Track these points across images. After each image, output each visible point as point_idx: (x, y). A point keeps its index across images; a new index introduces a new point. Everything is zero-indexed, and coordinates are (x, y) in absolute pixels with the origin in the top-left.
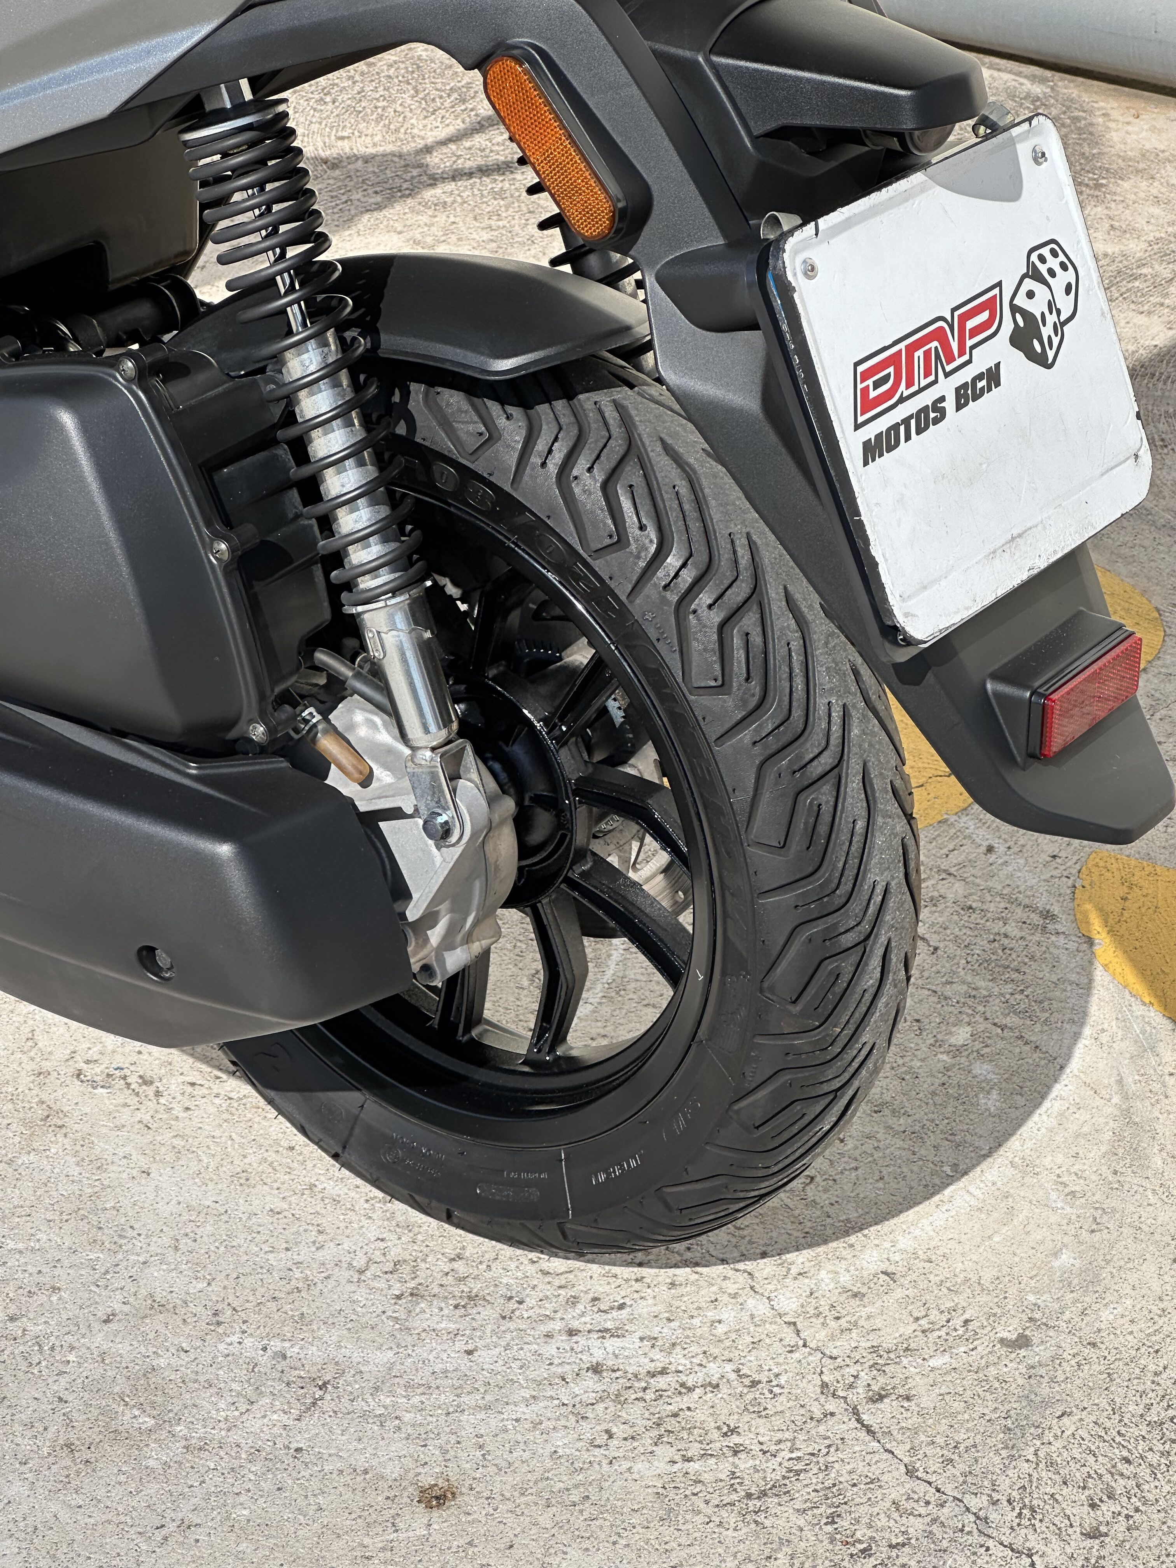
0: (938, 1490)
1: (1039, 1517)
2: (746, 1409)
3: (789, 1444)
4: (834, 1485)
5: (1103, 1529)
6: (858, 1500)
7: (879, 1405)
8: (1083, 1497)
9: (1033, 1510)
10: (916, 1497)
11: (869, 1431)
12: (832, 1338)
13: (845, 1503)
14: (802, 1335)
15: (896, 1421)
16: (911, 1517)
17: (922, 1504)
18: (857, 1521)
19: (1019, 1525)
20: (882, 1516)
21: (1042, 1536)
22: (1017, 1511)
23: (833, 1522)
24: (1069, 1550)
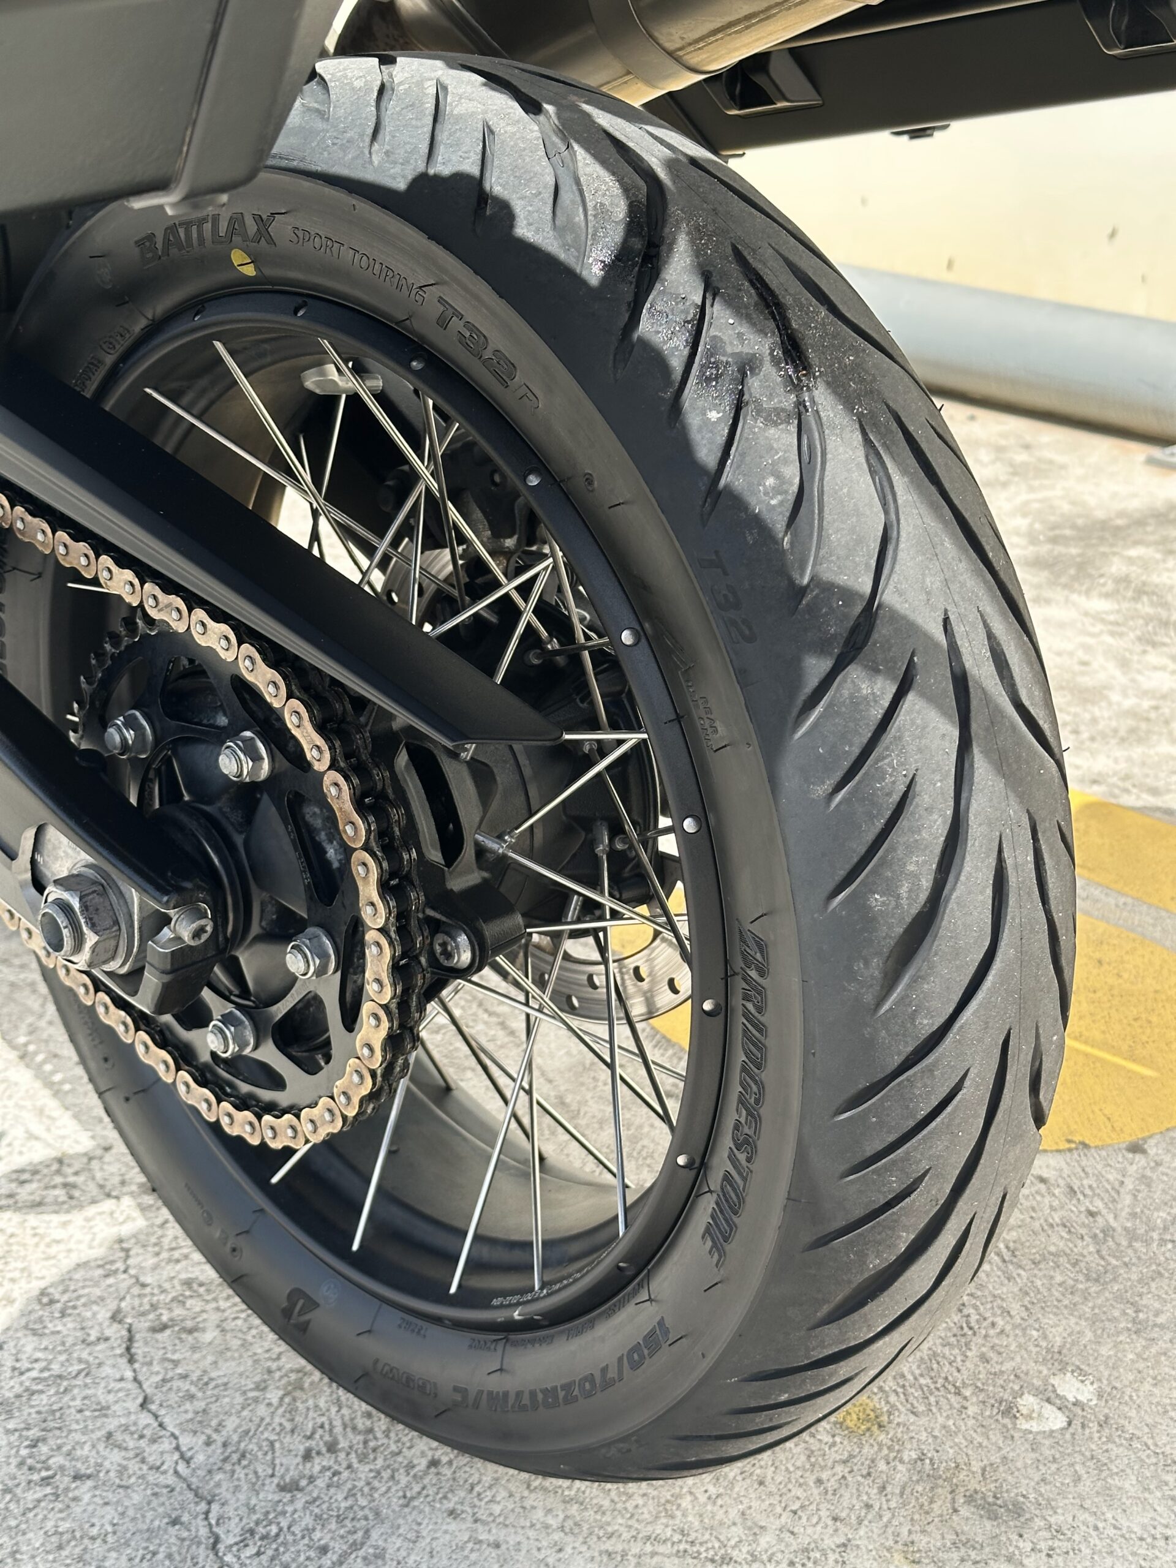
0: (161, 1425)
1: (244, 1463)
2: (26, 1327)
3: (43, 1364)
4: (61, 1409)
5: (303, 1483)
6: (75, 1426)
7: (159, 1336)
8: (302, 1448)
9: (243, 1456)
10: (133, 1429)
11: (131, 1360)
12: (155, 1268)
13: (60, 1428)
14: (129, 1262)
15: (162, 1352)
16: (116, 1450)
17: (136, 1436)
18: (59, 1448)
19: (220, 1469)
20: (87, 1447)
21: (236, 1483)
22: (227, 1454)
23: (34, 1446)
24: (253, 1501)
